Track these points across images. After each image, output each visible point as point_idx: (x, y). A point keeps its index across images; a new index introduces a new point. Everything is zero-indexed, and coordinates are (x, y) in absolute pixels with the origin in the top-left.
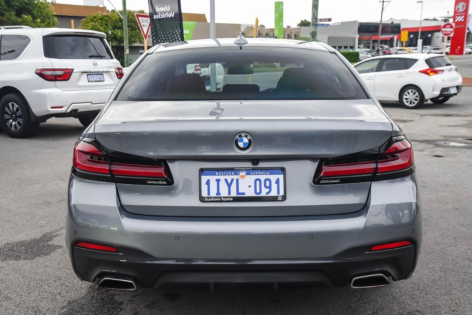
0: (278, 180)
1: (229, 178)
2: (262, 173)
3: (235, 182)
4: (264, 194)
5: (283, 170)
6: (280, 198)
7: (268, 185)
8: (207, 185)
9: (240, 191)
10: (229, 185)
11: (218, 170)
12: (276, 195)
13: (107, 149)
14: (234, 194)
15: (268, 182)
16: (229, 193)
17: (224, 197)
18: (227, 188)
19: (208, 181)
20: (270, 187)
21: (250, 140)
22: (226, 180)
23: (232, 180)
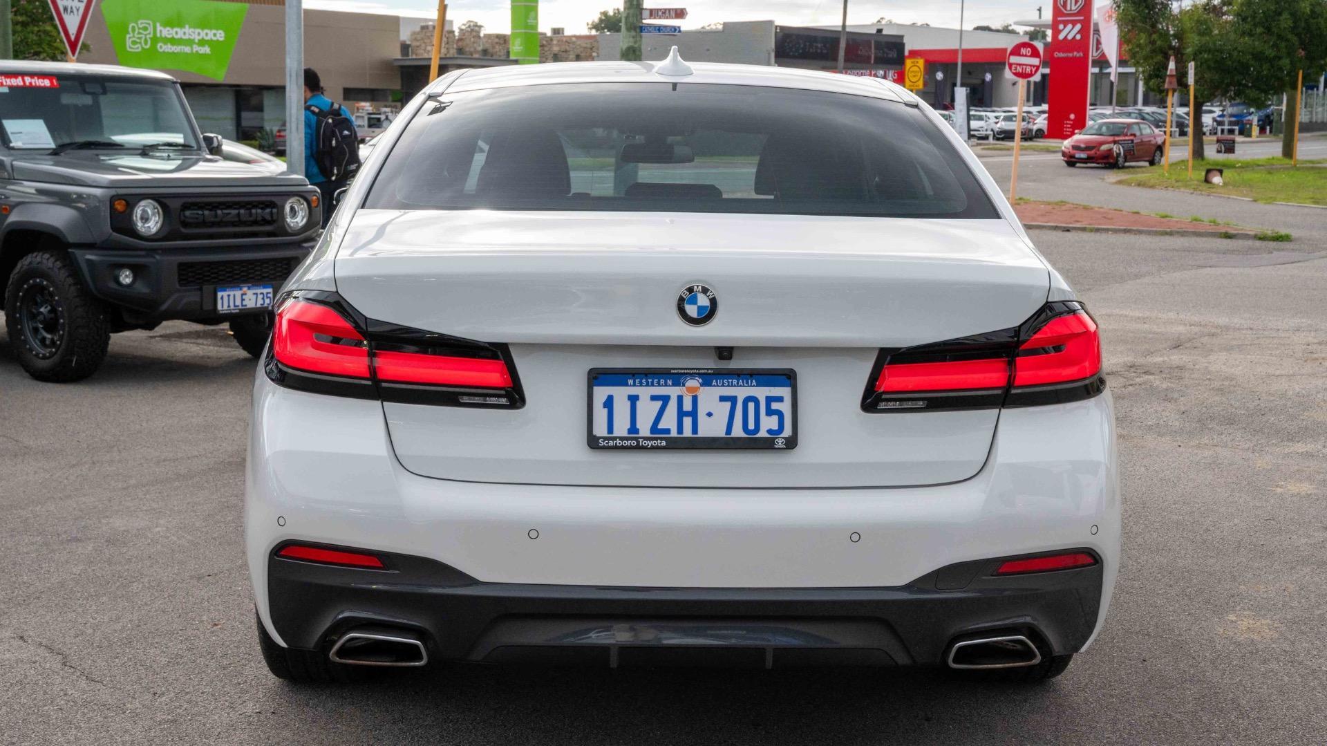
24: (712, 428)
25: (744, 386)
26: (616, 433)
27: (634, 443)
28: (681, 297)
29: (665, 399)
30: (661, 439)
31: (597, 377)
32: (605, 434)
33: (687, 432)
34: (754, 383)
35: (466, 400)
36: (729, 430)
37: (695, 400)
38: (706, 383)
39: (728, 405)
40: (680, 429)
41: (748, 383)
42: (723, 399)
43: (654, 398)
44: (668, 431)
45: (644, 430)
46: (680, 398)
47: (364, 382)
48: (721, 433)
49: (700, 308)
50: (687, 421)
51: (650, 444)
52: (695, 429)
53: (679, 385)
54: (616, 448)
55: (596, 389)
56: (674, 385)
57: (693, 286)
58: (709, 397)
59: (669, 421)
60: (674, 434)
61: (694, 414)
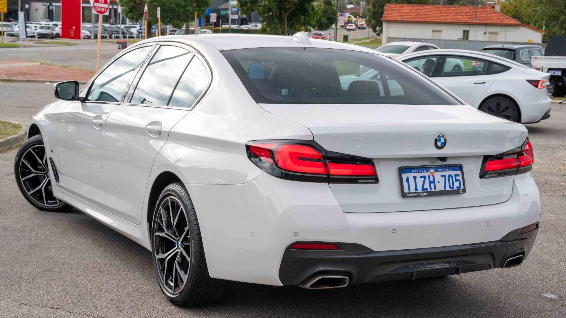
24: (440, 187)
25: (447, 171)
26: (411, 191)
27: (418, 194)
28: (436, 139)
29: (424, 177)
30: (426, 192)
31: (402, 170)
32: (408, 192)
33: (433, 190)
34: (450, 170)
35: (360, 181)
36: (445, 188)
37: (433, 176)
38: (436, 171)
39: (444, 178)
40: (431, 189)
41: (448, 170)
42: (442, 176)
43: (421, 177)
44: (427, 189)
45: (420, 190)
46: (429, 176)
47: (324, 176)
48: (443, 189)
49: (442, 143)
50: (432, 185)
51: (423, 194)
52: (435, 188)
53: (428, 172)
54: (412, 196)
55: (402, 174)
56: (426, 172)
57: (440, 135)
58: (438, 175)
59: (427, 186)
60: (429, 190)
61: (434, 182)
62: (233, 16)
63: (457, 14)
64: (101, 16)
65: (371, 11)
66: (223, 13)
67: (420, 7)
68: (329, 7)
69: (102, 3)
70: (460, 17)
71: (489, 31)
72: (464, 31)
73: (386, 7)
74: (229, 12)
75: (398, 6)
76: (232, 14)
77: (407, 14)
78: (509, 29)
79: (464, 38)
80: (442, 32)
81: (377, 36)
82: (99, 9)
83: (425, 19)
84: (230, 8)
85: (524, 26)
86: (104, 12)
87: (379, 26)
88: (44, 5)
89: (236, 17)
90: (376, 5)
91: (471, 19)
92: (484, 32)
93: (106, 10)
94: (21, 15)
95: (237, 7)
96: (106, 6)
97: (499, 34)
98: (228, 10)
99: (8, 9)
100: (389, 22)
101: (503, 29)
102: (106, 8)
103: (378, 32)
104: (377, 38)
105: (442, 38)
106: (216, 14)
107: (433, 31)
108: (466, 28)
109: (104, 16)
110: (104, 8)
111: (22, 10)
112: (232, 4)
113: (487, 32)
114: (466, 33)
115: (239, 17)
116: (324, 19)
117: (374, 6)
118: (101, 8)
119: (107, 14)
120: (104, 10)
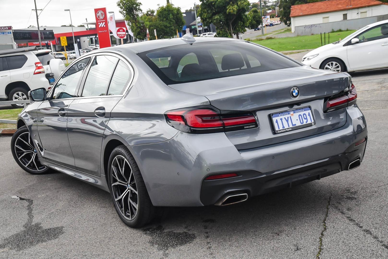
0: (309, 113)
1: (286, 116)
2: (301, 111)
3: (289, 118)
4: (305, 123)
5: (310, 107)
6: (313, 124)
7: (305, 117)
8: (277, 123)
9: (293, 124)
10: (287, 121)
11: (280, 113)
12: (310, 122)
13: (220, 110)
14: (291, 126)
15: (305, 116)
16: (289, 126)
17: (287, 129)
18: (287, 123)
19: (277, 120)
20: (306, 119)
21: (298, 91)
22: (285, 118)
23: (288, 117)
62: (199, 28)
63: (338, 4)
64: (122, 39)
65: (283, 12)
66: (193, 27)
67: (313, 4)
68: (256, 14)
69: (121, 32)
70: (340, 6)
71: (360, 12)
72: (344, 15)
73: (292, 8)
74: (197, 26)
75: (299, 6)
76: (199, 27)
77: (306, 10)
78: (374, 8)
79: (344, 19)
80: (329, 17)
81: (288, 27)
82: (120, 36)
83: (318, 11)
84: (197, 24)
85: (384, 4)
86: (124, 37)
87: (288, 21)
88: (88, 38)
89: (201, 29)
90: (285, 8)
91: (347, 6)
92: (357, 13)
93: (124, 35)
94: (76, 46)
95: (201, 22)
96: (124, 33)
97: (368, 13)
98: (196, 25)
99: (68, 43)
100: (294, 17)
101: (370, 9)
102: (124, 34)
103: (288, 24)
104: (288, 28)
105: (330, 21)
106: (189, 29)
107: (323, 18)
108: (345, 12)
109: (124, 39)
110: (123, 34)
111: (76, 43)
112: (197, 21)
113: (359, 13)
114: (345, 16)
115: (203, 29)
116: (254, 22)
117: (284, 9)
118: (122, 35)
119: (125, 38)
120: (124, 36)
